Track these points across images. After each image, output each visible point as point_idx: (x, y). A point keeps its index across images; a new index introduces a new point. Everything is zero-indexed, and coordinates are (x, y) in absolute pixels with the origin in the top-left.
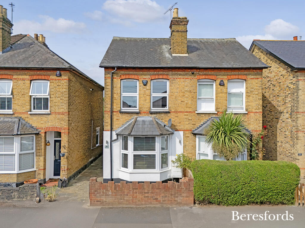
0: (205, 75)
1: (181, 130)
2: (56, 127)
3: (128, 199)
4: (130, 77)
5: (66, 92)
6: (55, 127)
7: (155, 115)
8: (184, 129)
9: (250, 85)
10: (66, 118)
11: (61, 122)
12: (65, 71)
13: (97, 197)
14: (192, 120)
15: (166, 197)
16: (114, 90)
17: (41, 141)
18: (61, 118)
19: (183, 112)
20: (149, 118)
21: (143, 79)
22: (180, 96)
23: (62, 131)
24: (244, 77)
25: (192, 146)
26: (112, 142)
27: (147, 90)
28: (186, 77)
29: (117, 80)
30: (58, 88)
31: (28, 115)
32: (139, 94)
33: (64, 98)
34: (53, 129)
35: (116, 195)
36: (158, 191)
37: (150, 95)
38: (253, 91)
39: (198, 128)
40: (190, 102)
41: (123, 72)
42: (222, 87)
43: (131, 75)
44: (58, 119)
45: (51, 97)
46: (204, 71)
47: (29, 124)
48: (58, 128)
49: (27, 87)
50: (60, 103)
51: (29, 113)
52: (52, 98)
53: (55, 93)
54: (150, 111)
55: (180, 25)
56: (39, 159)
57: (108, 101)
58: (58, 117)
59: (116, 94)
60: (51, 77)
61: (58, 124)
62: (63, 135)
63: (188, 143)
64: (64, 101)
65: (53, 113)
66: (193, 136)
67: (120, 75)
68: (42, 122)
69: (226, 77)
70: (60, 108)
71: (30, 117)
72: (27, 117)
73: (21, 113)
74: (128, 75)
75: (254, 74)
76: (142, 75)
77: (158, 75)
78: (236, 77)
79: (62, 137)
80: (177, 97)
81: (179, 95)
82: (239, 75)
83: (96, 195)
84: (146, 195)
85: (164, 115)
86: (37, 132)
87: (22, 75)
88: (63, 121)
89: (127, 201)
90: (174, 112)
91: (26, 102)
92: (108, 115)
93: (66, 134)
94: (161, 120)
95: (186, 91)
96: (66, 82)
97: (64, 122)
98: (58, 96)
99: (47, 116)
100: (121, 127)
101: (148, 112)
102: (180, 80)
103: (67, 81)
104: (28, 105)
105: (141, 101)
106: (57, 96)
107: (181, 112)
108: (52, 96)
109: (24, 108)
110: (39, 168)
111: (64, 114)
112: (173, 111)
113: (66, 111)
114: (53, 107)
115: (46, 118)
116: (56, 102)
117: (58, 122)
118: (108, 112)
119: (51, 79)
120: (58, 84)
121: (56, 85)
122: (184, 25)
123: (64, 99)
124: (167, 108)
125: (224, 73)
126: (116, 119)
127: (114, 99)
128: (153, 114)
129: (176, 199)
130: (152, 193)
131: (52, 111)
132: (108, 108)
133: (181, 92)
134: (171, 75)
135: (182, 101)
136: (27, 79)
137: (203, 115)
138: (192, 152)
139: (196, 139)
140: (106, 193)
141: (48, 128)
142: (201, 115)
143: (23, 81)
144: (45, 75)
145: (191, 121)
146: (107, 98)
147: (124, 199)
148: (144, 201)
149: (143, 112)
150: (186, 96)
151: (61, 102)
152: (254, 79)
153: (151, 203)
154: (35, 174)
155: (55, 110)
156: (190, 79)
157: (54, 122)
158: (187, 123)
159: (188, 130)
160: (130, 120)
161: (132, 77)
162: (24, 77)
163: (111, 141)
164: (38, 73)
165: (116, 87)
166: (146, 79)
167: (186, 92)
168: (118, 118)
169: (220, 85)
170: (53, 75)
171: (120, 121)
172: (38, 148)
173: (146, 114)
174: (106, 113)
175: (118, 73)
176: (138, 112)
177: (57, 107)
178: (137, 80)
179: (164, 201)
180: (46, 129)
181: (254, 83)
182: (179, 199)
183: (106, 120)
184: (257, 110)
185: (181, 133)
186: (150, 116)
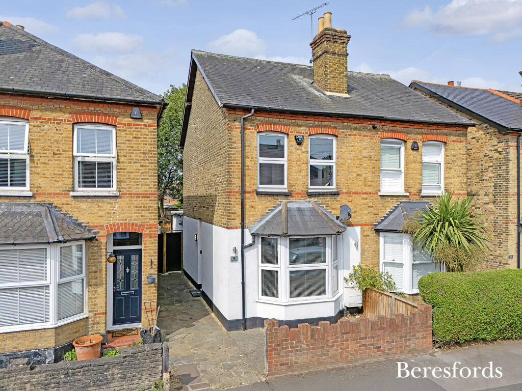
0: (392, 131)
1: (357, 225)
2: (133, 224)
3: (334, 353)
4: (274, 128)
5: (153, 152)
6: (129, 224)
7: (316, 199)
8: (361, 223)
9: (452, 151)
10: (153, 205)
11: (143, 213)
12: (150, 109)
13: (282, 356)
14: (373, 207)
15: (393, 342)
16: (247, 151)
17: (99, 254)
18: (143, 206)
19: (360, 193)
20: (307, 204)
21: (297, 132)
22: (356, 165)
23: (145, 232)
24: (444, 139)
25: (374, 251)
26: (245, 250)
27: (302, 152)
28: (365, 133)
29: (251, 132)
30: (135, 144)
31: (68, 199)
32: (289, 160)
33: (149, 163)
34: (125, 228)
35: (314, 349)
36: (380, 332)
37: (307, 162)
38: (455, 161)
39: (382, 220)
40: (370, 176)
41: (262, 118)
42: (415, 152)
43: (277, 124)
44: (137, 207)
45: (121, 161)
46: (391, 125)
47: (70, 217)
48: (136, 226)
49: (65, 139)
50: (140, 174)
51: (72, 194)
52: (123, 162)
53: (130, 153)
54: (307, 192)
55: (337, 43)
56: (96, 291)
57: (235, 172)
58: (135, 203)
59: (250, 159)
60: (121, 119)
61: (137, 217)
62: (148, 239)
63: (367, 246)
64: (149, 169)
65: (126, 194)
66: (375, 234)
67: (257, 124)
68: (100, 213)
69: (420, 137)
70: (140, 183)
71: (73, 203)
72: (65, 202)
73: (51, 194)
74: (271, 124)
75: (457, 134)
76: (294, 125)
77: (321, 127)
78: (434, 137)
79: (145, 244)
80: (351, 167)
81: (354, 164)
82: (437, 134)
83: (279, 354)
84: (363, 342)
85: (331, 199)
86: (91, 235)
87: (52, 111)
88: (147, 210)
89: (333, 356)
90: (346, 193)
91: (63, 171)
92: (236, 198)
93: (153, 237)
94: (326, 207)
95: (364, 157)
96: (152, 132)
97: (149, 213)
98: (136, 159)
99: (112, 201)
100: (258, 221)
101: (304, 194)
102: (355, 138)
103: (154, 129)
104: (69, 178)
105: (293, 174)
106: (133, 159)
107: (357, 193)
108: (122, 159)
109: (60, 184)
110: (95, 311)
111: (149, 197)
112: (344, 191)
113: (153, 190)
114: (126, 182)
115: (109, 206)
116: (131, 172)
117: (137, 213)
118: (237, 192)
119: (119, 124)
120: (136, 134)
121: (132, 136)
122: (343, 44)
123: (148, 165)
124: (334, 187)
125: (417, 130)
126: (250, 206)
127: (247, 168)
128: (313, 197)
129: (408, 343)
130: (372, 337)
131: (122, 190)
132: (235, 186)
133: (356, 158)
134: (341, 129)
135: (358, 175)
136: (65, 120)
137: (389, 199)
138: (373, 261)
139: (379, 239)
140: (297, 347)
141: (114, 225)
142: (387, 198)
143: (56, 125)
144: (106, 115)
145: (372, 209)
146: (233, 166)
147: (327, 354)
148: (360, 354)
149: (297, 194)
150: (365, 165)
151: (142, 173)
152: (456, 141)
153: (370, 356)
154: (87, 325)
155: (130, 188)
156: (370, 136)
157: (127, 213)
158: (366, 212)
159: (368, 225)
160: (274, 207)
161: (278, 128)
162: (59, 116)
163: (243, 248)
164: (90, 108)
165: (249, 146)
166: (301, 133)
167: (365, 159)
168: (253, 204)
169: (413, 149)
170: (124, 116)
171: (256, 209)
172: (94, 269)
173: (301, 197)
174: (233, 195)
175: (253, 120)
176: (286, 193)
177: (134, 182)
178: (285, 133)
179: (390, 349)
180: (111, 228)
181: (457, 148)
182: (412, 343)
183: (233, 209)
184: (460, 190)
185: (358, 229)
186: (308, 200)
